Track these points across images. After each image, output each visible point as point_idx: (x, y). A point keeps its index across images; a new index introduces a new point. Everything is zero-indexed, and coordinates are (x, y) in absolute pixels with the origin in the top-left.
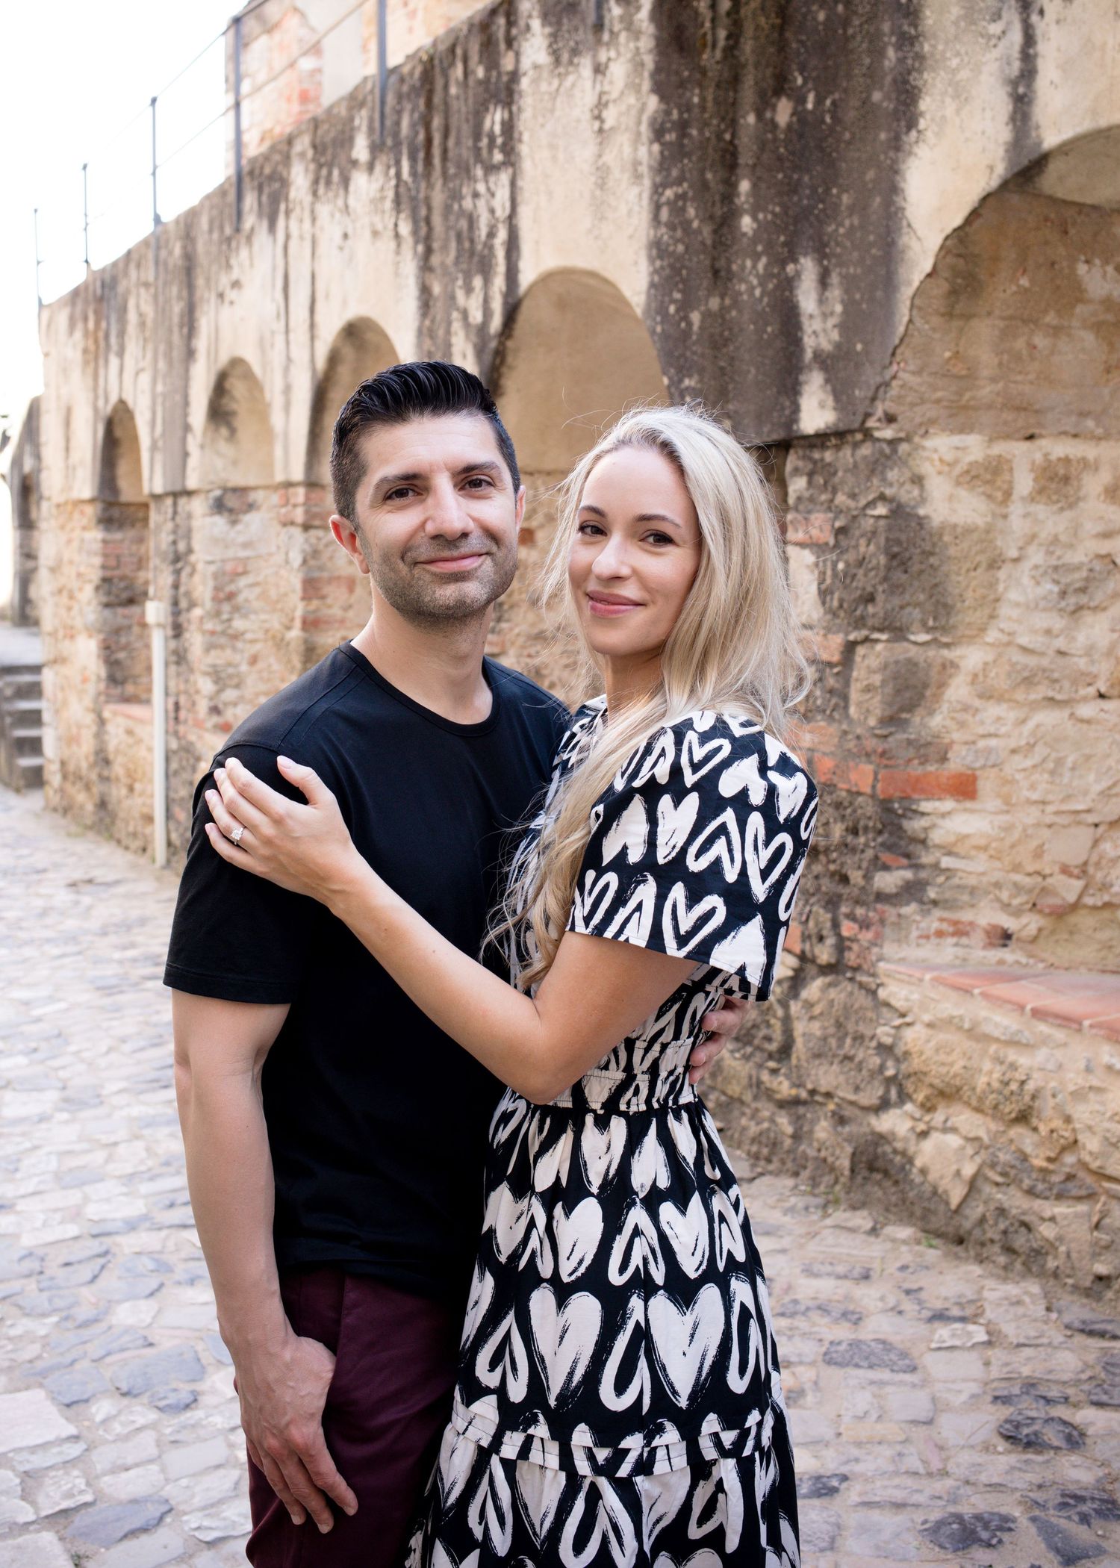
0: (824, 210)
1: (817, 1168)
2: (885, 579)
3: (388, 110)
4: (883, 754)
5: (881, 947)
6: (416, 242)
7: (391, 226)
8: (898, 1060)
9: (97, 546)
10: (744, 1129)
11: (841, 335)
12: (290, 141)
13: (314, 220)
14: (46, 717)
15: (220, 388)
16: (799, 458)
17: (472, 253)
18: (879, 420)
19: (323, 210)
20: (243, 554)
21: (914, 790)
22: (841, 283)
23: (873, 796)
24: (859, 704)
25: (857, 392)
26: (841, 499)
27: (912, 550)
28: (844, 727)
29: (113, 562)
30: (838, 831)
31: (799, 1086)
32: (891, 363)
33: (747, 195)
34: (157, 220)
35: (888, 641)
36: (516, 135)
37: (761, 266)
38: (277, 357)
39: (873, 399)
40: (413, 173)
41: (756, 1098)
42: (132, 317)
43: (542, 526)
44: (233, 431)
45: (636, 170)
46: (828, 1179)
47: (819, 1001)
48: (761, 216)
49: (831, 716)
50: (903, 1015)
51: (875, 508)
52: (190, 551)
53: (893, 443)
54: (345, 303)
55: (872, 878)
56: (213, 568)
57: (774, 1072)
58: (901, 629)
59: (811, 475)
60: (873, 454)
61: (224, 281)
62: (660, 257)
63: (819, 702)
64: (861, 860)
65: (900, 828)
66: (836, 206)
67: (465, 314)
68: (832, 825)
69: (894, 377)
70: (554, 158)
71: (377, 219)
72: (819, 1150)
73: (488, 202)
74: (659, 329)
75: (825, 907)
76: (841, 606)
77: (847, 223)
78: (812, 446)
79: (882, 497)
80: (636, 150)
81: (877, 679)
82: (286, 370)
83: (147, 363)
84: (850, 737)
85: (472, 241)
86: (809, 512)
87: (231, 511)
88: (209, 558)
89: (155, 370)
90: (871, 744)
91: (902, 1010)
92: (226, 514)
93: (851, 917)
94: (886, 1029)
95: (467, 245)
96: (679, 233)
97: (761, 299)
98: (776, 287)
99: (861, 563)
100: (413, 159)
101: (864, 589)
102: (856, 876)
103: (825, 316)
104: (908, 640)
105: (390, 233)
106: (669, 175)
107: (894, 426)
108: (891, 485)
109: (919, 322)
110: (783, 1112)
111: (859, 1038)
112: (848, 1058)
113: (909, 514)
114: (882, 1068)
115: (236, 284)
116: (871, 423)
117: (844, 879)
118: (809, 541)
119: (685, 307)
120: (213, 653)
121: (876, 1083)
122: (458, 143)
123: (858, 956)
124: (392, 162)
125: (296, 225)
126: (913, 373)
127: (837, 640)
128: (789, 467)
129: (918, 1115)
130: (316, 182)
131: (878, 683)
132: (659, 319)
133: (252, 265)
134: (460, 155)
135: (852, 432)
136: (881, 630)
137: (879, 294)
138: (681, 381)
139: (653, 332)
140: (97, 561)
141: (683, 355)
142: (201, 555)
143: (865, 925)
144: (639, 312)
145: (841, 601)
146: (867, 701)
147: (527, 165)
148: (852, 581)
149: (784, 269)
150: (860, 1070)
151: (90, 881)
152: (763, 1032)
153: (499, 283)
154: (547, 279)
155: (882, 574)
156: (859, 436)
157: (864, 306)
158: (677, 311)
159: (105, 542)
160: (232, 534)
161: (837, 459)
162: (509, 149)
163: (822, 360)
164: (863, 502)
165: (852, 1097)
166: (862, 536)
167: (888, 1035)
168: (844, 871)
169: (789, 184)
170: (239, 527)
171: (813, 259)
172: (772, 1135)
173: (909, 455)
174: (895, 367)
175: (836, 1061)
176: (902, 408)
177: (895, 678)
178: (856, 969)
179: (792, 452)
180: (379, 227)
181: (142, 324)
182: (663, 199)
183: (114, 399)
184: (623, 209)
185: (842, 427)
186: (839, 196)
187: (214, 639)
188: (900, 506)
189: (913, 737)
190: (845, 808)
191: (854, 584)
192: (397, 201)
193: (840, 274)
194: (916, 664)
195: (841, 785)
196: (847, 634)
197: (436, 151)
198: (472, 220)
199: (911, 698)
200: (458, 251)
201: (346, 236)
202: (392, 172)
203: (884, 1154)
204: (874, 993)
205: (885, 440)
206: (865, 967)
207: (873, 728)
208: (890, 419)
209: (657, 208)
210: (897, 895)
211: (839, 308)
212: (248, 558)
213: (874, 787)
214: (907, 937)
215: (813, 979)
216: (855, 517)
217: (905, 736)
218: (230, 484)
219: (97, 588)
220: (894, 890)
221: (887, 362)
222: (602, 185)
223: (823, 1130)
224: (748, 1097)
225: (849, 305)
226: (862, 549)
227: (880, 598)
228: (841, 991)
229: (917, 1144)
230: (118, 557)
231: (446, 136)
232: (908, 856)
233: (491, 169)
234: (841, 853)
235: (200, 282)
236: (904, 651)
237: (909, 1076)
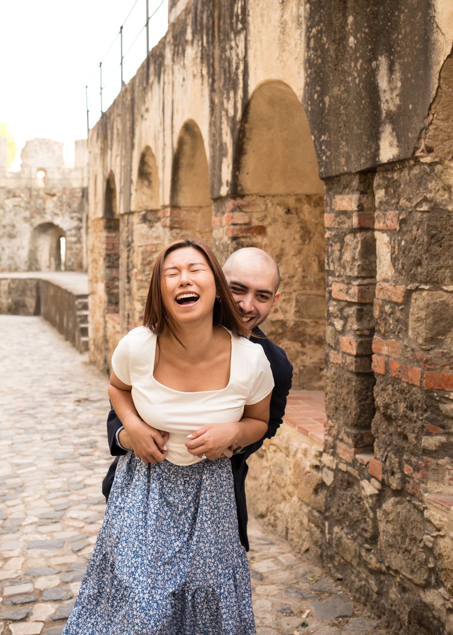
0: (391, 26)
1: (391, 616)
2: (427, 251)
3: (199, 12)
4: (427, 361)
5: (426, 484)
6: (209, 78)
7: (200, 71)
8: (435, 558)
9: (104, 239)
10: (353, 582)
11: (400, 101)
12: (165, 37)
13: (173, 73)
14: (90, 319)
15: (143, 162)
16: (380, 179)
17: (230, 78)
18: (423, 151)
19: (176, 67)
20: (155, 242)
21: (446, 385)
22: (400, 69)
23: (421, 388)
24: (414, 329)
25: (410, 135)
26: (403, 202)
27: (444, 232)
28: (405, 343)
29: (111, 247)
30: (402, 407)
31: (382, 562)
32: (428, 115)
33: (352, 25)
34: (123, 83)
35: (429, 290)
36: (247, 13)
37: (359, 65)
38: (160, 144)
39: (419, 138)
40: (208, 42)
41: (358, 564)
42: (115, 131)
43: (270, 224)
44: (150, 182)
45: (299, 21)
46: (396, 625)
47: (391, 512)
48: (359, 35)
49: (398, 336)
50: (439, 530)
51: (422, 207)
52: (133, 241)
53: (431, 165)
54: (183, 113)
55: (421, 439)
56: (141, 249)
57: (368, 551)
58: (437, 282)
59: (386, 188)
60: (420, 173)
61: (143, 109)
62: (310, 68)
63: (391, 327)
64: (414, 427)
65: (438, 409)
66: (397, 22)
67: (227, 111)
68: (399, 404)
69: (431, 124)
70: (263, 21)
71: (194, 69)
72: (392, 605)
73: (236, 51)
74: (310, 109)
75: (395, 454)
76: (403, 268)
77: (403, 31)
78: (387, 170)
79: (425, 200)
80: (299, 9)
81: (423, 314)
82: (164, 149)
83: (119, 153)
84: (409, 349)
85: (230, 73)
86: (386, 211)
87: (150, 221)
88: (140, 244)
89: (122, 155)
90: (419, 354)
91: (438, 527)
92: (147, 223)
93: (408, 462)
94: (429, 537)
95: (228, 75)
96: (319, 53)
97: (359, 85)
98: (367, 76)
99: (414, 240)
100: (207, 35)
101: (416, 257)
102: (412, 437)
103: (392, 90)
104: (442, 290)
105: (199, 75)
106: (314, 20)
107: (431, 154)
108: (431, 192)
109: (443, 86)
110: (373, 577)
111: (413, 539)
112: (406, 550)
113: (442, 209)
114: (426, 561)
115: (147, 110)
116: (418, 154)
117: (405, 438)
118: (386, 228)
119: (322, 94)
120: (141, 290)
121: (423, 570)
122: (224, 23)
123: (413, 488)
124: (200, 38)
125: (166, 77)
126: (443, 120)
127: (401, 289)
128: (375, 184)
129: (447, 597)
130: (174, 55)
131: (424, 317)
132: (309, 103)
133: (152, 100)
134: (225, 28)
135: (408, 160)
136: (426, 283)
137: (421, 72)
138: (320, 137)
139: (307, 111)
140: (104, 246)
141: (321, 122)
142: (137, 243)
143: (417, 469)
144: (300, 99)
145: (403, 264)
146: (418, 327)
147: (251, 28)
148: (409, 253)
149: (371, 65)
150: (414, 560)
151: (86, 399)
152: (363, 525)
153: (240, 93)
154: (261, 87)
155: (425, 248)
156: (412, 162)
157: (413, 81)
158: (318, 97)
159: (107, 237)
160: (150, 233)
161: (400, 177)
162: (244, 22)
163: (392, 118)
164: (415, 203)
165: (410, 577)
166: (415, 224)
167: (430, 541)
168: (405, 433)
169: (373, 14)
170: (154, 229)
171: (386, 56)
172: (367, 590)
173: (442, 172)
174: (431, 117)
175: (401, 552)
176: (437, 143)
177: (434, 314)
178: (413, 495)
179: (377, 174)
180: (196, 72)
181: (118, 134)
182: (312, 34)
183: (109, 170)
184: (293, 43)
185: (402, 157)
186: (399, 17)
187: (142, 284)
188: (436, 205)
189: (446, 351)
190: (406, 394)
191: (410, 254)
192: (202, 58)
193: (399, 63)
194: (447, 305)
195: (403, 379)
196: (407, 286)
197: (216, 29)
198: (230, 61)
199: (444, 327)
200: (225, 79)
201: (184, 79)
202: (200, 43)
203: (428, 617)
204: (422, 512)
205: (426, 164)
206: (417, 495)
207: (421, 345)
208: (429, 150)
209: (308, 39)
210: (436, 451)
211: (399, 84)
212: (158, 244)
213: (421, 382)
214: (442, 479)
215: (390, 497)
216: (410, 212)
217: (441, 350)
218: (149, 208)
219: (105, 259)
220: (434, 448)
221: (427, 114)
222: (283, 32)
223: (394, 593)
224: (354, 563)
225: (404, 81)
226: (414, 232)
227: (425, 262)
228: (404, 508)
229: (447, 616)
230: (113, 245)
231: (219, 20)
232: (443, 427)
233: (237, 33)
234: (404, 421)
235: (136, 111)
236: (440, 296)
237: (442, 570)
